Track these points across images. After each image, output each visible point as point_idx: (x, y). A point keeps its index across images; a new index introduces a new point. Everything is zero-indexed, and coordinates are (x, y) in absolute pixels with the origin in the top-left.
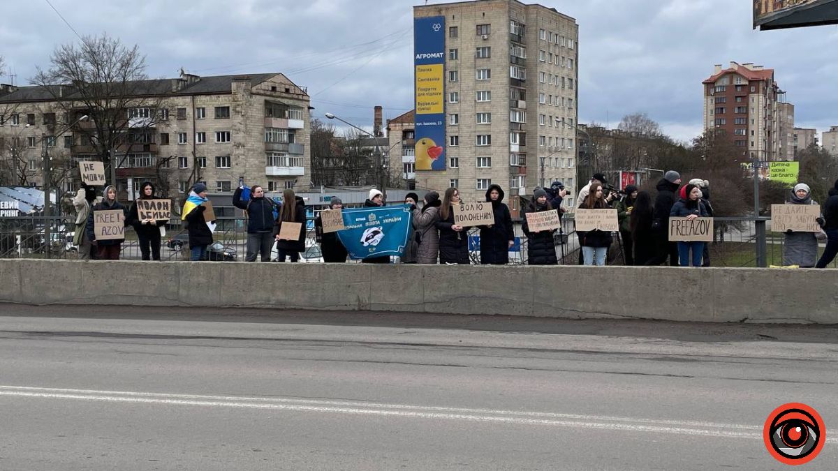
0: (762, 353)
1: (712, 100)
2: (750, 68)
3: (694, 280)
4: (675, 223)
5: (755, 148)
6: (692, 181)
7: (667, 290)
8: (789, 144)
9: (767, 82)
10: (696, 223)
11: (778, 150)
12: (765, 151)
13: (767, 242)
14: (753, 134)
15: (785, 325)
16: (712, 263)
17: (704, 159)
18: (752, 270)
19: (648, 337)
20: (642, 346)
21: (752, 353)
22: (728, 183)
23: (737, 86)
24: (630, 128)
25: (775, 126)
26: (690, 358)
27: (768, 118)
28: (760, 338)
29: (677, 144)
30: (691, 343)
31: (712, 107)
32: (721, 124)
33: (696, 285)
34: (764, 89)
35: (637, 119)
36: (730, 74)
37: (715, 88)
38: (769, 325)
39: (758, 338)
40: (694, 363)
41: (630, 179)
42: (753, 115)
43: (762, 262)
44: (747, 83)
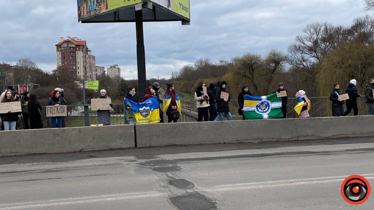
0: (90, 164)
1: (60, 53)
2: (75, 39)
3: (58, 134)
4: (49, 109)
5: (80, 74)
6: (57, 89)
7: (46, 140)
8: (94, 73)
9: (83, 46)
10: (59, 108)
11: (89, 76)
12: (84, 76)
13: (89, 115)
14: (78, 68)
15: (99, 151)
16: (66, 125)
17: (58, 79)
18: (84, 128)
19: (38, 162)
20: (36, 167)
21: (87, 164)
22: (69, 90)
23: (70, 47)
24: (22, 65)
25: (88, 65)
26: (58, 169)
27: (85, 62)
28: (89, 157)
29: (45, 72)
30: (58, 163)
31: (60, 56)
32: (64, 64)
33: (59, 136)
34: (82, 49)
35: (25, 61)
36: (67, 42)
37: (61, 48)
38: (93, 151)
39: (88, 157)
40: (61, 172)
41: (23, 88)
42: (78, 60)
43: (87, 124)
44: (75, 46)
